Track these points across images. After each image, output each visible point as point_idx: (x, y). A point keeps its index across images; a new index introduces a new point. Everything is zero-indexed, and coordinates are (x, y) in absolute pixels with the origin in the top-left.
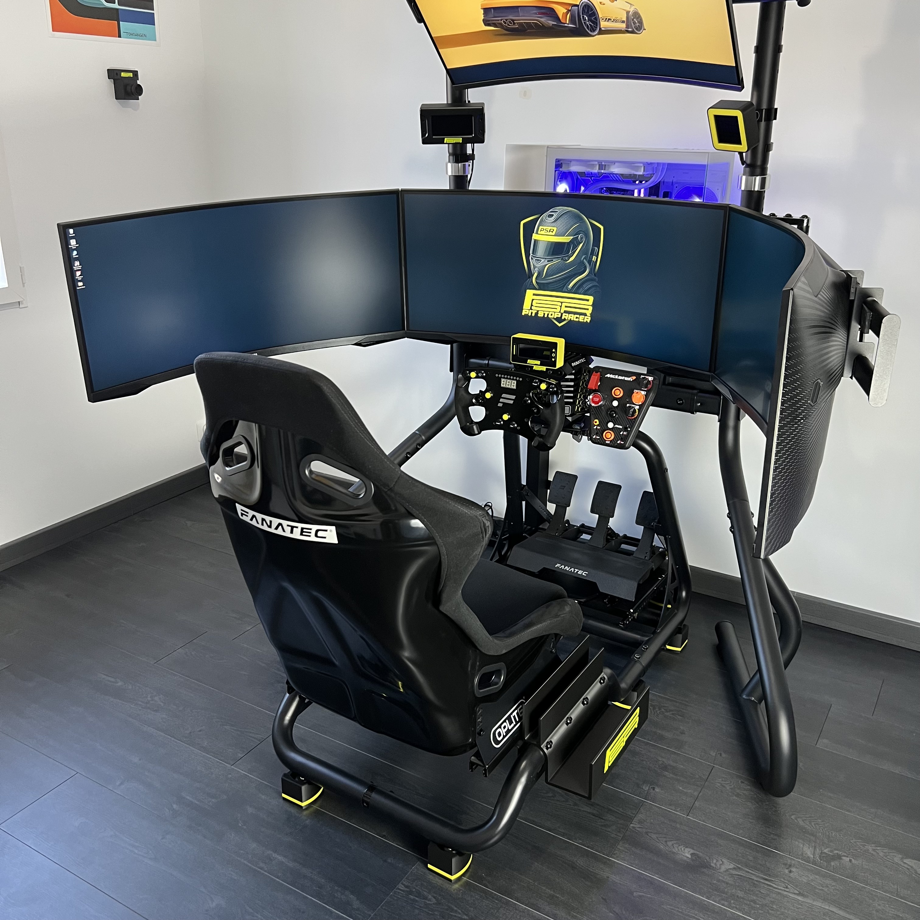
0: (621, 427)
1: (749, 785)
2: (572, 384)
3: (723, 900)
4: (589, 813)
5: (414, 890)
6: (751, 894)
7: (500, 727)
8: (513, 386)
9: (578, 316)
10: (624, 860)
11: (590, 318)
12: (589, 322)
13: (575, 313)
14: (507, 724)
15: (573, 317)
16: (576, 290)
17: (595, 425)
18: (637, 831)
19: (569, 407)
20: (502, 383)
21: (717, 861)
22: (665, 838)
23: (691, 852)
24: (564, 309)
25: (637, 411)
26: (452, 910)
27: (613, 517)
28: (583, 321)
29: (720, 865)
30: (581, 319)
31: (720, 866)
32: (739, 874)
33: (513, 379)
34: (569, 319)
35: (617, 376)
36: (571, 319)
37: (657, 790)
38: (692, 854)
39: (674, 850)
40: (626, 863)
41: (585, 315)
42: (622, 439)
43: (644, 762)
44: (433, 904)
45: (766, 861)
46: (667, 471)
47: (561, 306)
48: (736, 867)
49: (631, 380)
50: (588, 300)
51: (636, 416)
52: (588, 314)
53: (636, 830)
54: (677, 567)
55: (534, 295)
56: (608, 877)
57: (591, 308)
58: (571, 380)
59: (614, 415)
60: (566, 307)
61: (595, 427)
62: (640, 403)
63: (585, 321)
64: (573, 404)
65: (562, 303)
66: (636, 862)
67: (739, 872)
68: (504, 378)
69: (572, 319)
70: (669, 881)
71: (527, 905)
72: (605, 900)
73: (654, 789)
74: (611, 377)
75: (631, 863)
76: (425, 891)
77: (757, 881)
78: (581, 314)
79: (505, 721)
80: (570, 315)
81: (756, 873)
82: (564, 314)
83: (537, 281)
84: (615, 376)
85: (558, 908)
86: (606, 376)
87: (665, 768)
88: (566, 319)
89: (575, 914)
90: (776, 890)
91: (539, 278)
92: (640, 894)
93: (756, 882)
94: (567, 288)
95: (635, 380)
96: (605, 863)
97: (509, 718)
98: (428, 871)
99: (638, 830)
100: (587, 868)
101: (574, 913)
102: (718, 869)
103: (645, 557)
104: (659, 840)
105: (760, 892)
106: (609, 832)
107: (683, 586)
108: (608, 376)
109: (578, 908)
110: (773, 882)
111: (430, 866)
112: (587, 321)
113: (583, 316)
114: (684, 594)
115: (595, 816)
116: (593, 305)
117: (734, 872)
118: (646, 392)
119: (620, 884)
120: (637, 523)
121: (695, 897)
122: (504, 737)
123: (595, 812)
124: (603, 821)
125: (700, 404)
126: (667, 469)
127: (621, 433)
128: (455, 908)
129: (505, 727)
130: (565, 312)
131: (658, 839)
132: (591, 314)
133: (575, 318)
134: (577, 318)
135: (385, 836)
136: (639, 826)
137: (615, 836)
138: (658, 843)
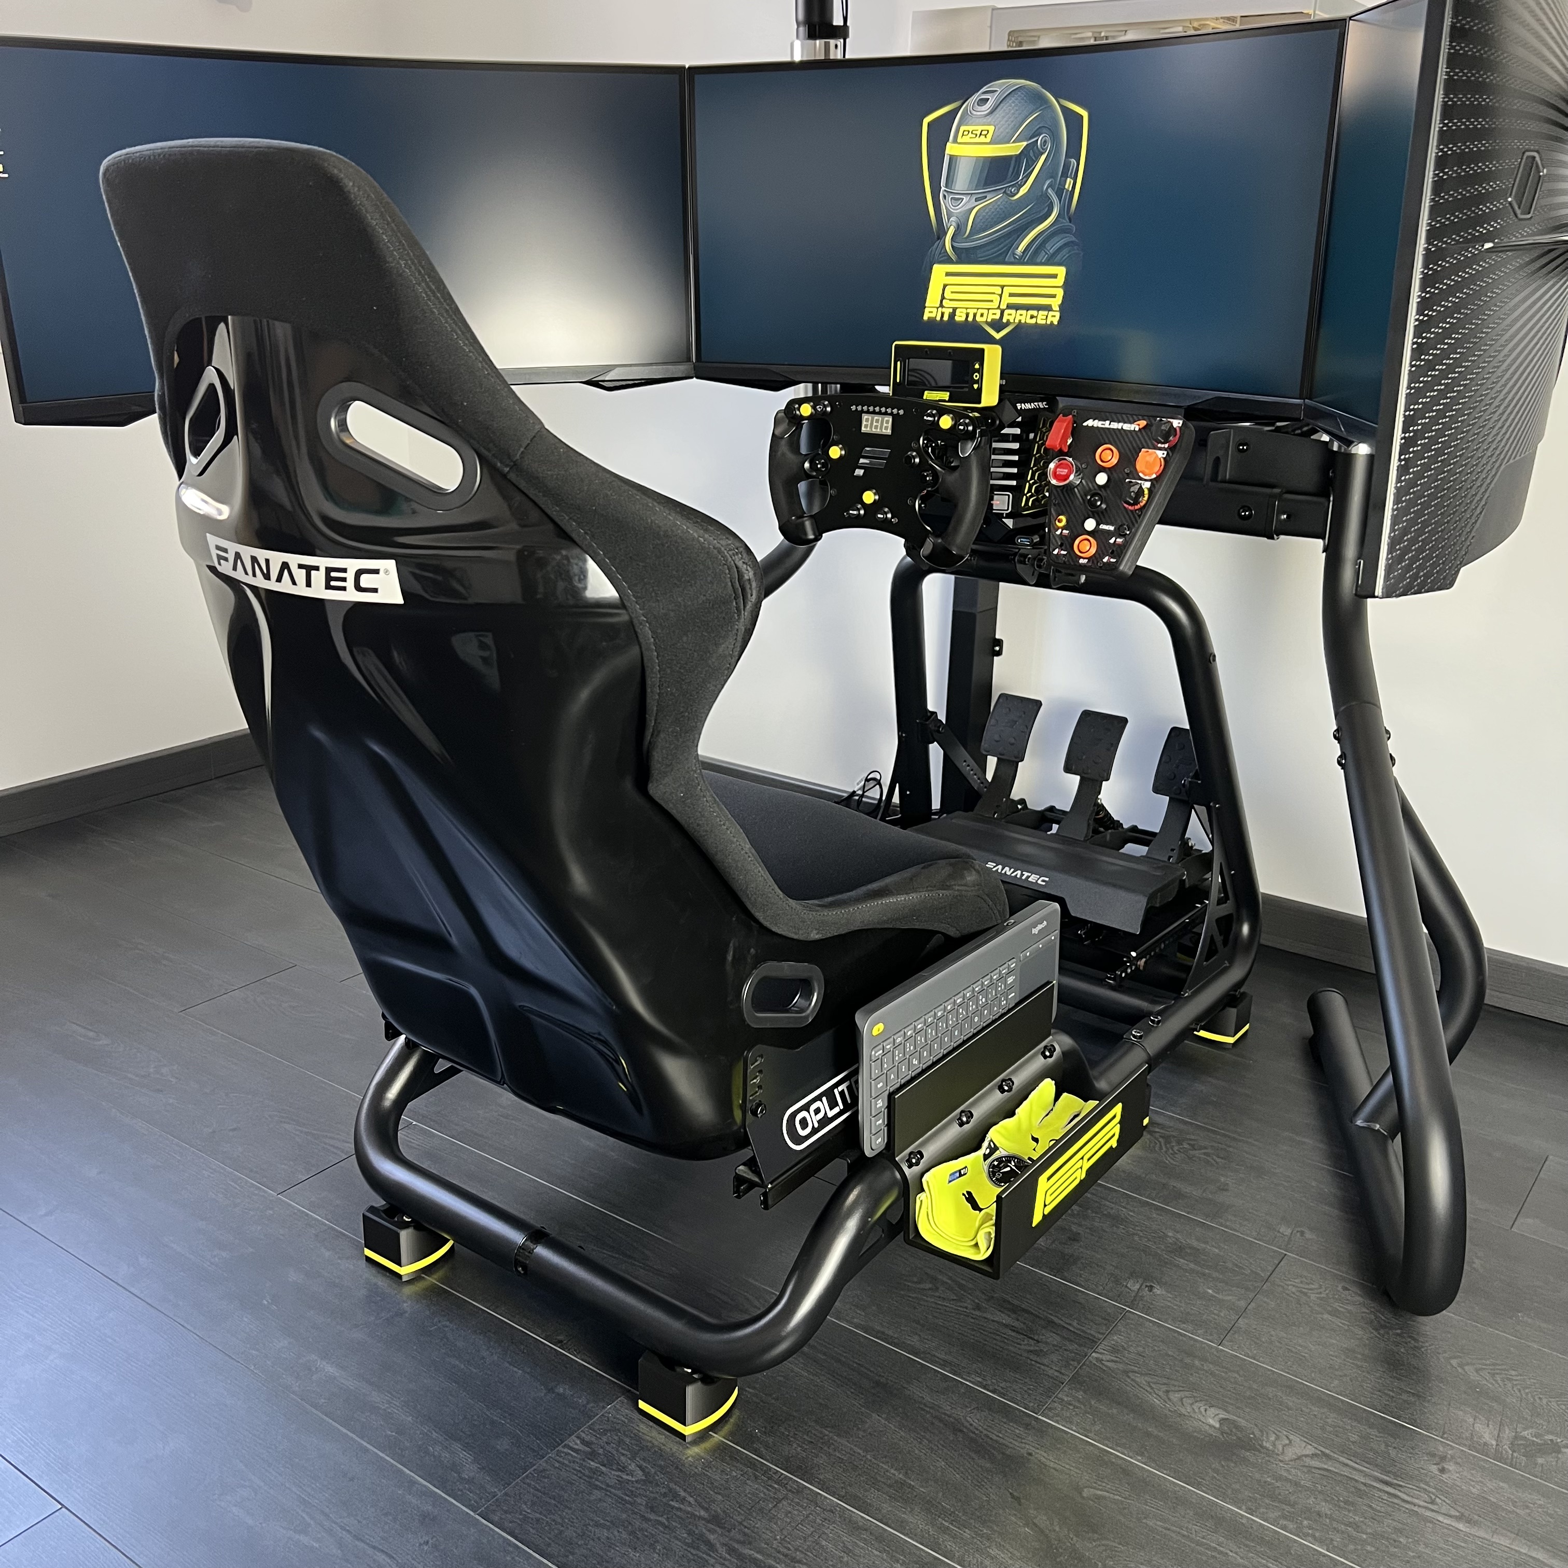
0: (1112, 528)
1: (1360, 1295)
2: (1016, 446)
3: (1285, 1517)
4: (1006, 1326)
5: (601, 1451)
6: (1349, 1511)
7: (806, 1108)
8: (886, 428)
9: (1035, 313)
10: (1071, 1422)
11: (1058, 315)
12: (1056, 323)
13: (1027, 308)
14: (823, 1104)
15: (1024, 317)
16: (1031, 257)
17: (1058, 528)
18: (1104, 1368)
19: (1009, 495)
20: (864, 423)
21: (1278, 1438)
22: (1165, 1384)
23: (1221, 1416)
24: (1007, 300)
25: (1146, 492)
26: (676, 1496)
27: (1107, 779)
28: (1044, 322)
29: (1284, 1446)
30: (1041, 318)
31: (1283, 1449)
32: (1326, 1467)
33: (886, 413)
34: (1017, 321)
35: (1108, 422)
36: (1020, 321)
37: (1158, 1291)
38: (1222, 1421)
39: (1183, 1411)
40: (1074, 1428)
41: (1048, 308)
42: (1113, 552)
43: (1136, 1238)
44: (637, 1482)
45: (1387, 1445)
46: (1214, 660)
47: (1001, 296)
48: (1320, 1452)
49: (1137, 429)
50: (1055, 276)
51: (1144, 502)
52: (1056, 307)
53: (1103, 1364)
54: (1233, 872)
55: (948, 274)
56: (1030, 1454)
57: (1060, 293)
58: (1015, 438)
59: (1099, 503)
60: (1011, 295)
61: (1058, 532)
62: (1154, 476)
63: (1049, 322)
64: (1017, 492)
65: (1002, 287)
66: (1097, 1428)
67: (1325, 1464)
68: (868, 412)
69: (1023, 321)
70: (1165, 1472)
71: (843, 1497)
72: (1017, 1499)
73: (1151, 1288)
74: (1095, 426)
75: (1085, 1429)
76: (623, 1455)
77: (1365, 1484)
78: (1039, 308)
79: (818, 1098)
80: (1019, 312)
81: (1365, 1469)
82: (1006, 312)
83: (955, 244)
84: (1103, 423)
85: (909, 1509)
86: (1085, 424)
87: (1179, 1250)
88: (1012, 321)
89: (947, 1524)
90: (1407, 1506)
91: (959, 239)
92: (1099, 1493)
93: (1363, 1488)
94: (1014, 254)
95: (1144, 428)
96: (1027, 1426)
97: (829, 1094)
98: (637, 1416)
99: (1106, 1366)
100: (985, 1432)
101: (944, 1522)
102: (1278, 1455)
103: (1170, 858)
104: (1152, 1388)
105: (1371, 1506)
106: (1044, 1365)
107: (1244, 913)
108: (1090, 423)
109: (954, 1512)
110: (1400, 1488)
111: (642, 1405)
112: (1052, 322)
113: (1046, 313)
114: (1246, 929)
115: (1018, 1332)
116: (1066, 286)
117: (1315, 1463)
118: (1166, 453)
119: (1056, 1470)
120: (1157, 790)
121: (1222, 1507)
122: (815, 1131)
123: (1016, 1324)
124: (1032, 1342)
125: (1285, 516)
126: (1214, 656)
127: (1112, 541)
128: (682, 1494)
129: (817, 1111)
130: (1009, 306)
131: (1150, 1386)
132: (1061, 306)
133: (1029, 316)
134: (1032, 317)
135: (561, 1342)
136: (1108, 1357)
137: (1056, 1374)
138: (1150, 1393)
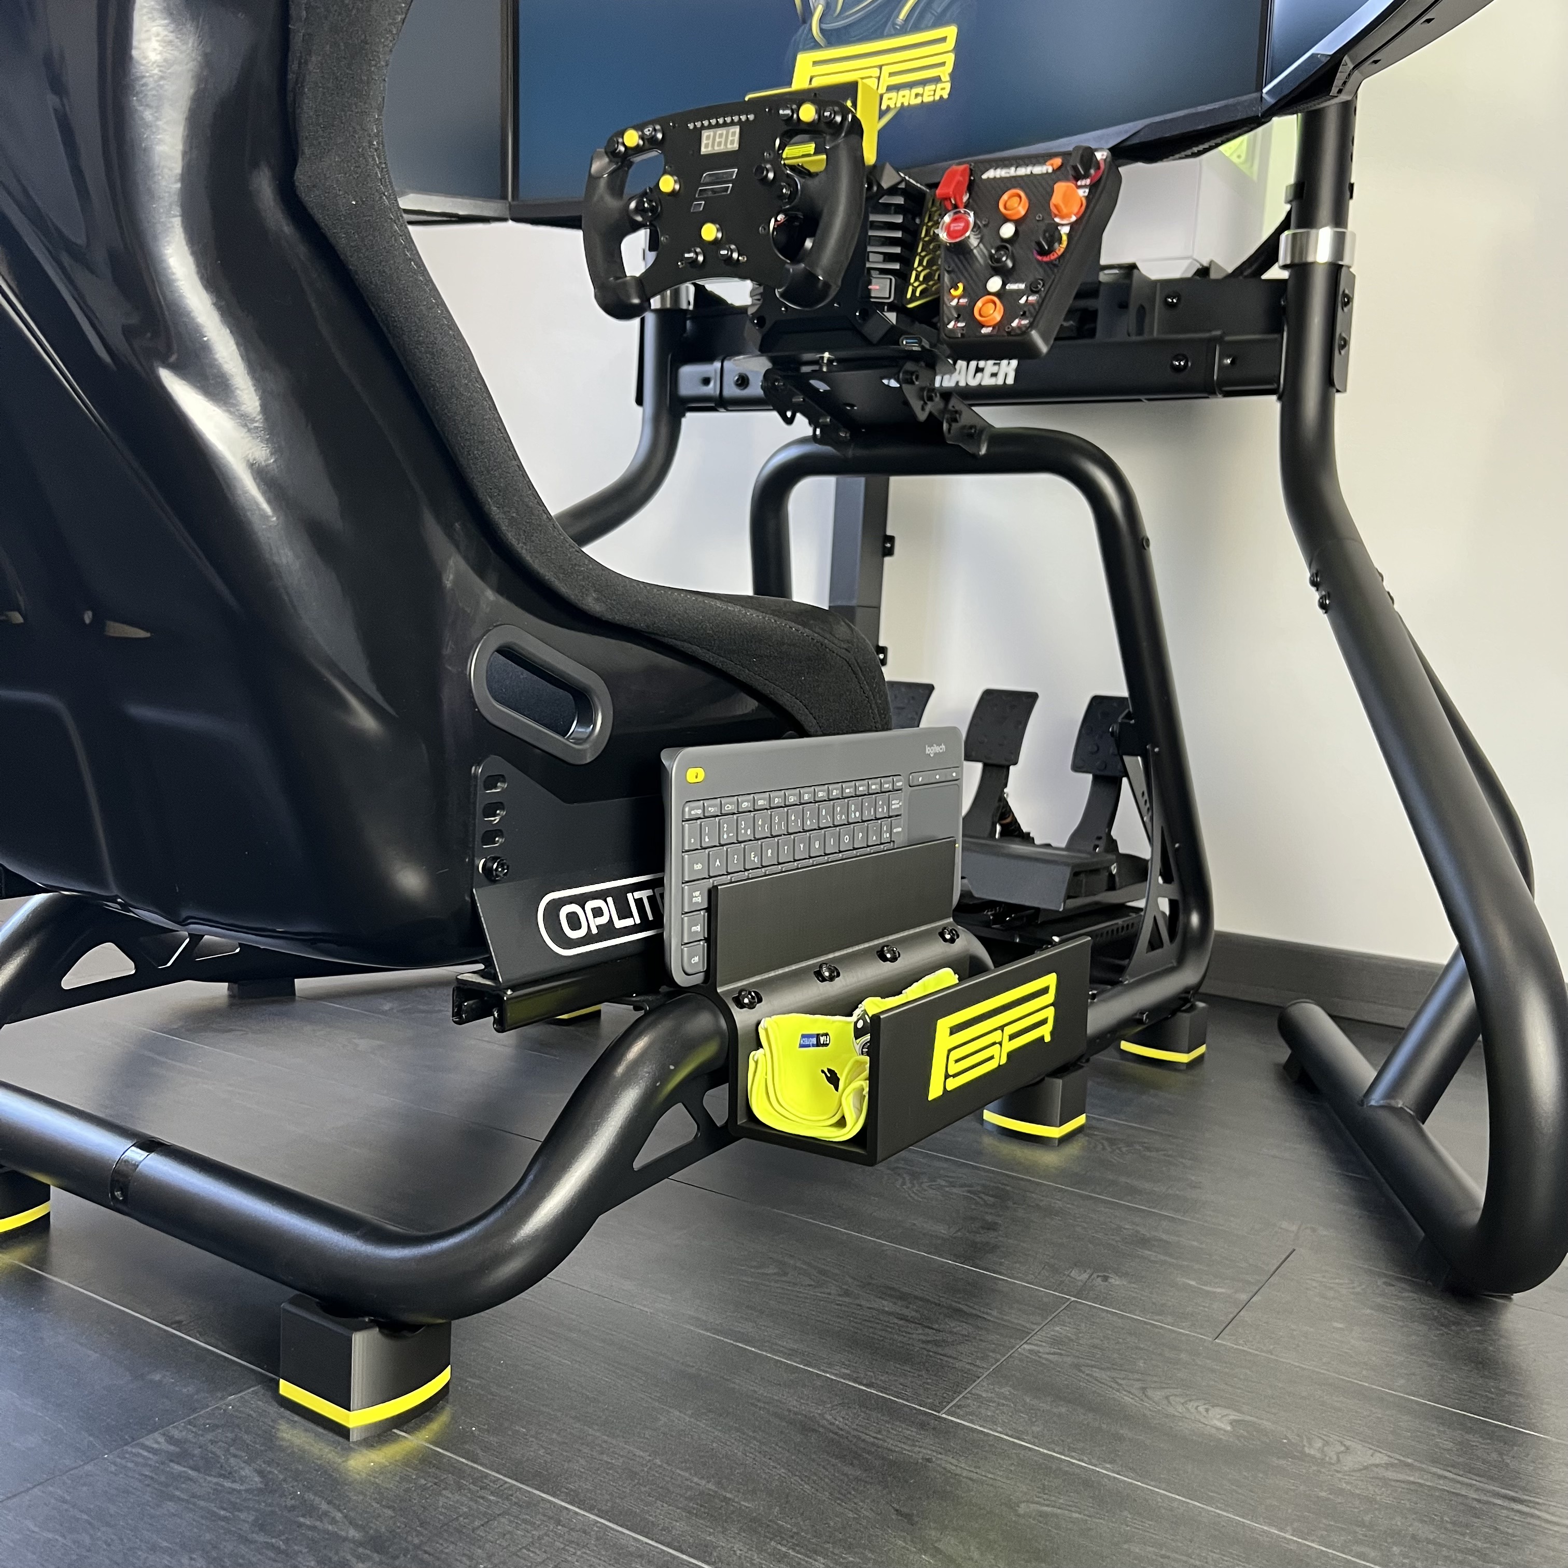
0: (1022, 286)
4: (889, 1314)
7: (581, 900)
8: (732, 142)
9: (919, 90)
10: (995, 1423)
11: (948, 86)
12: (946, 96)
13: (911, 85)
14: (609, 907)
16: (915, 24)
17: (954, 297)
18: (1044, 1361)
20: (704, 142)
21: (1327, 1443)
22: (1138, 1380)
23: (1231, 1417)
25: (1065, 238)
27: (1015, 763)
28: (931, 99)
29: (1338, 1454)
30: (929, 95)
31: (1338, 1457)
33: (733, 123)
34: (899, 105)
35: (1013, 169)
36: (902, 104)
37: (1115, 1281)
38: (1232, 1423)
39: (1171, 1410)
40: (999, 1429)
41: (937, 80)
42: (1024, 313)
45: (1501, 1454)
46: (1148, 546)
48: (1396, 1462)
49: (1050, 170)
50: (944, 39)
51: (1062, 250)
52: (946, 78)
53: (1040, 1357)
54: (1177, 845)
55: (815, 63)
56: (929, 1460)
57: (950, 59)
58: (898, 209)
59: (1004, 259)
60: (891, 74)
61: (954, 303)
62: (1074, 218)
63: (937, 98)
64: (902, 277)
65: (880, 67)
66: (1035, 1429)
68: (710, 127)
69: (906, 104)
70: (1153, 1483)
72: (908, 1517)
74: (998, 176)
75: (1015, 1430)
76: (235, 1456)
77: (1479, 1501)
78: (924, 83)
79: (602, 895)
80: (901, 93)
81: (1474, 1482)
82: (885, 97)
83: (824, 26)
84: (1007, 170)
85: (720, 1529)
86: (984, 176)
88: (892, 106)
89: (784, 1549)
91: (828, 18)
92: (1045, 1509)
93: (1475, 1504)
96: (923, 1426)
97: (619, 896)
99: (1047, 1359)
100: (856, 1433)
101: (779, 1547)
102: (1331, 1464)
104: (1121, 1385)
106: (950, 1357)
108: (990, 174)
109: (797, 1533)
110: (1537, 1506)
111: (287, 1389)
112: (941, 97)
113: (933, 87)
115: (907, 1320)
116: (959, 49)
117: (1390, 1474)
118: (1087, 190)
119: (971, 1479)
120: (1077, 767)
122: (589, 939)
123: (906, 1312)
124: (929, 1331)
125: (1229, 361)
126: (1148, 540)
127: (1023, 301)
129: (598, 912)
130: (890, 89)
131: (1117, 1383)
132: (952, 75)
133: (913, 95)
134: (917, 95)
137: (968, 1367)
138: (1118, 1391)
